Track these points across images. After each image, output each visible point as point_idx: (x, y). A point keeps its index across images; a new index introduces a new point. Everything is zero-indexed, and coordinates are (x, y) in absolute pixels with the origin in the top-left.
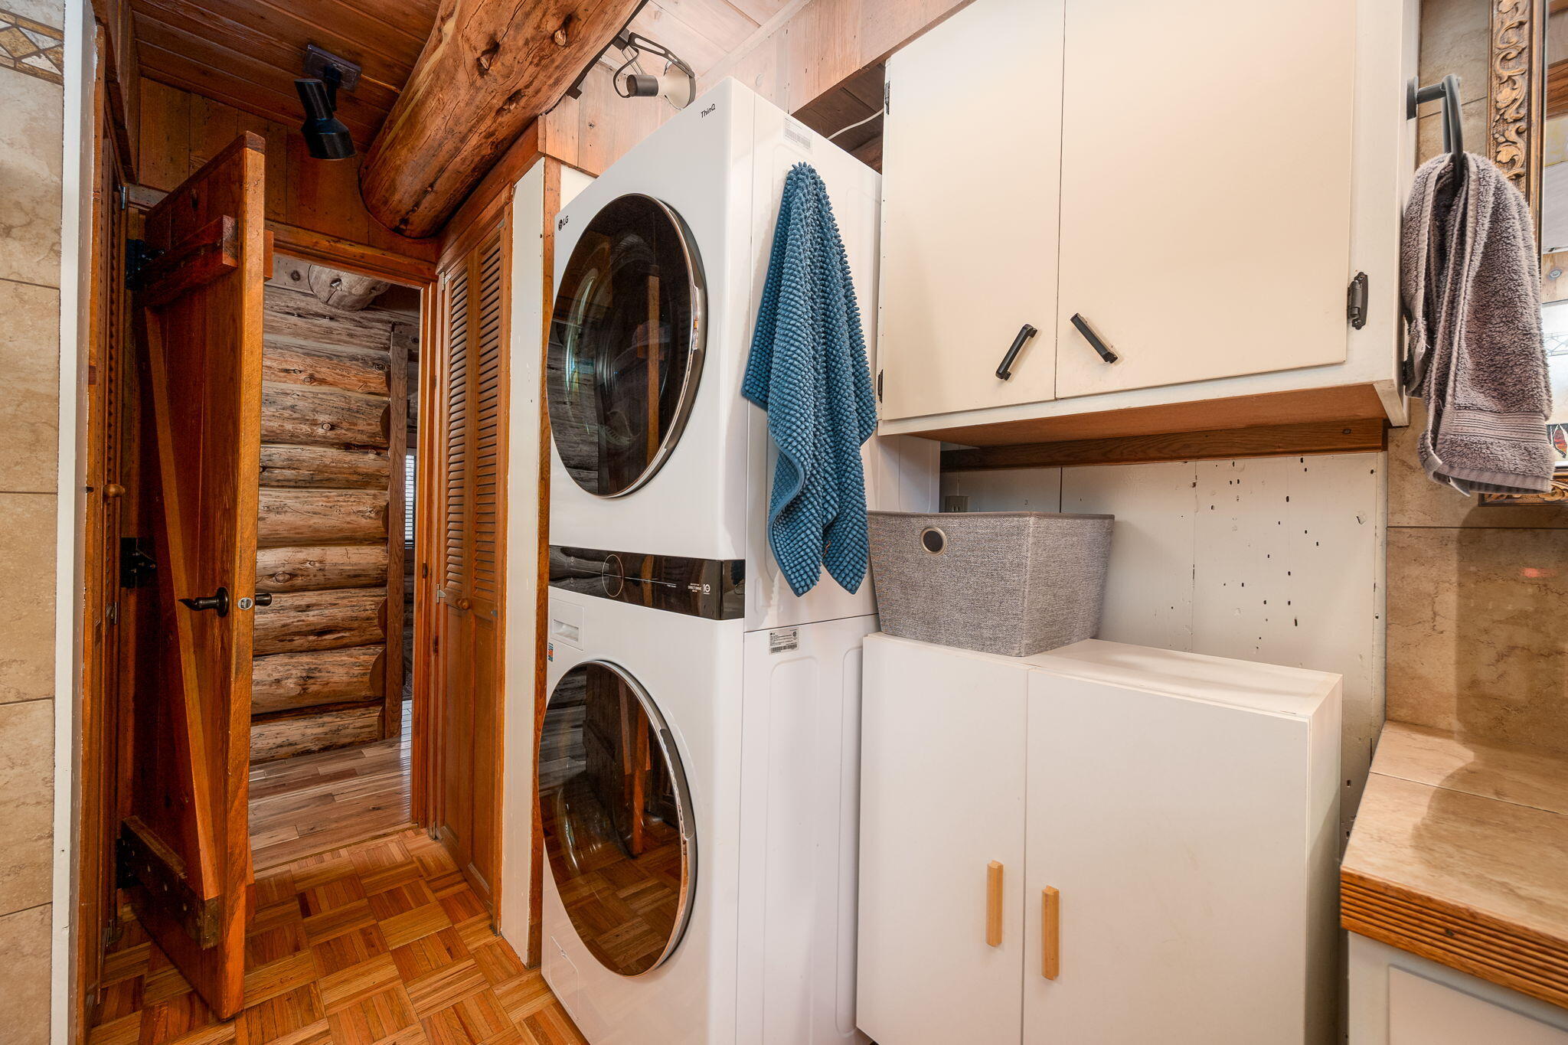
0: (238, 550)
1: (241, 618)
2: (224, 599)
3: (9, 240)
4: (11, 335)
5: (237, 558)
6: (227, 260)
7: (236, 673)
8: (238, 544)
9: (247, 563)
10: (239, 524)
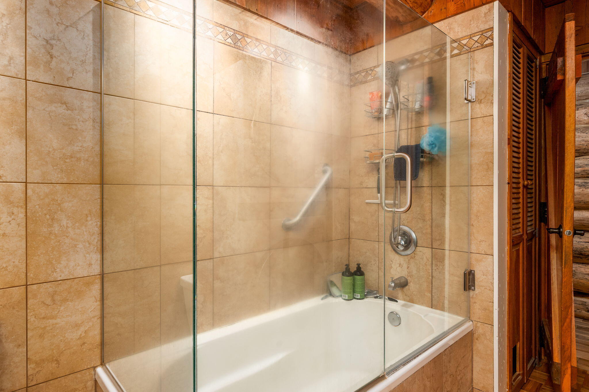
0: (565, 208)
1: (567, 239)
2: (560, 230)
3: (481, 104)
4: (482, 135)
5: (565, 211)
6: (559, 77)
7: (565, 264)
8: (565, 205)
9: (569, 214)
10: (565, 196)
